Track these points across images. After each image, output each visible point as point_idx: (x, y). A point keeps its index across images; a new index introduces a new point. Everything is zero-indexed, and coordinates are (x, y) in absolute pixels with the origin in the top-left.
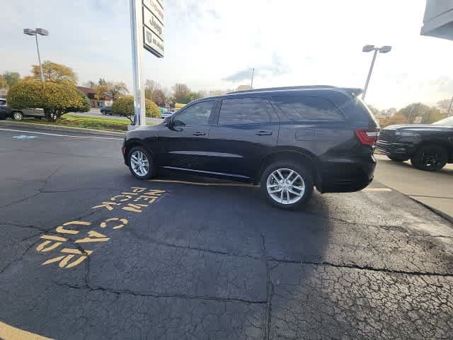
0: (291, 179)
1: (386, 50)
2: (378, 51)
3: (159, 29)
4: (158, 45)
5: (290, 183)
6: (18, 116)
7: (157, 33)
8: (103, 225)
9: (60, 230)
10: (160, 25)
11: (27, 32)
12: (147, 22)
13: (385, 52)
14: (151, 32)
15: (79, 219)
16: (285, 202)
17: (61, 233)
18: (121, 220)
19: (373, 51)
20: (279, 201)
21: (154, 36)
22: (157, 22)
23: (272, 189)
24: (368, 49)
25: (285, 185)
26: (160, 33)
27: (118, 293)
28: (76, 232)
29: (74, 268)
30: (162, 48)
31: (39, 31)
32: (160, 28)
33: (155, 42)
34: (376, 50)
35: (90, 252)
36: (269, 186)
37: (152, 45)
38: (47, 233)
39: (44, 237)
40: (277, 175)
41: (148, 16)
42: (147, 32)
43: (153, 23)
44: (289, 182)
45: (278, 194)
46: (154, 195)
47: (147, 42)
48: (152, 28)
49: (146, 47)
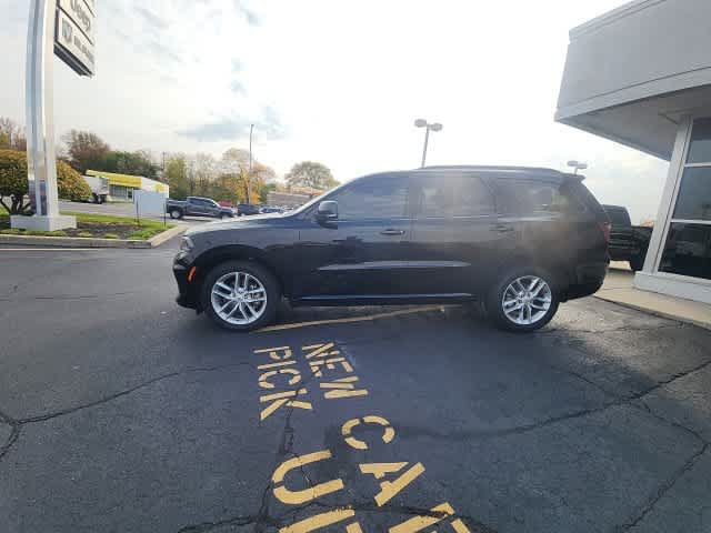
1: (437, 127)
3: (86, 20)
4: (84, 50)
7: (82, 26)
10: (88, 13)
14: (71, 23)
19: (424, 129)
21: (76, 32)
22: (84, 8)
24: (420, 123)
26: (88, 29)
30: (91, 57)
32: (88, 19)
33: (77, 43)
34: (428, 126)
37: (72, 47)
43: (76, 8)
47: (62, 40)
48: (74, 15)
49: (59, 50)
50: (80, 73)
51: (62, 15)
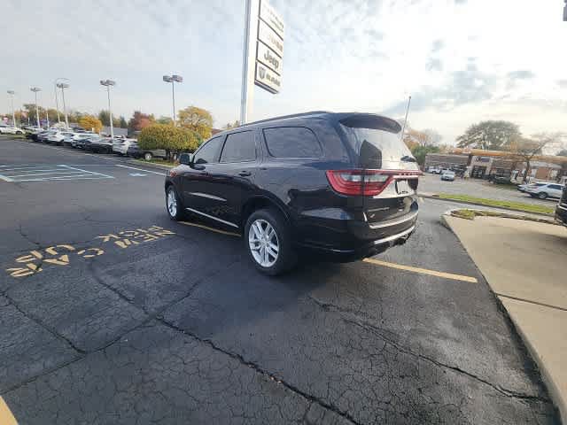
0: (269, 234)
4: (273, 80)
6: (148, 157)
7: (273, 67)
8: (81, 252)
10: (278, 59)
11: (166, 79)
12: (261, 58)
14: (264, 67)
15: (72, 244)
16: (263, 264)
18: (100, 252)
20: (259, 260)
21: (268, 71)
22: (274, 55)
26: (277, 67)
28: (55, 254)
29: (17, 278)
30: (278, 83)
31: (175, 78)
33: (268, 77)
35: (40, 270)
37: (266, 81)
39: (33, 252)
41: (263, 50)
42: (260, 68)
43: (268, 58)
46: (160, 235)
47: (259, 78)
48: (267, 62)
49: (257, 83)
50: (273, 93)
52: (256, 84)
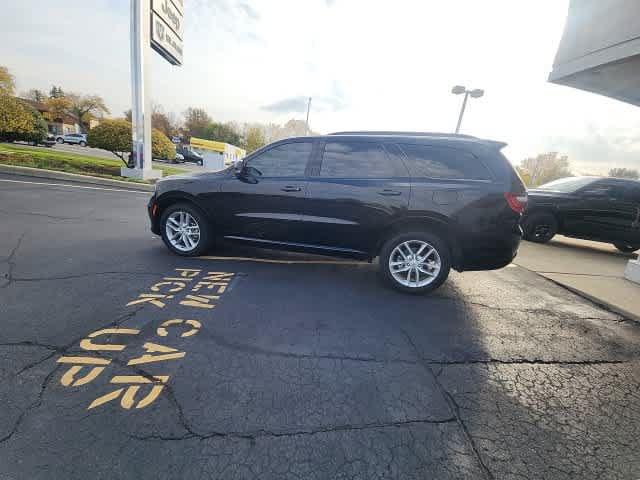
0: (422, 255)
1: (478, 93)
2: (469, 95)
3: (176, 20)
4: (174, 45)
5: (422, 259)
7: (174, 27)
8: (162, 332)
9: (86, 345)
12: (157, 7)
13: (476, 97)
14: (162, 22)
15: (114, 325)
16: (413, 285)
17: (92, 351)
18: (189, 322)
19: (463, 96)
20: (406, 283)
21: (168, 31)
22: (174, 10)
23: (396, 267)
24: (458, 90)
25: (414, 262)
26: (177, 28)
27: (250, 437)
28: (120, 348)
29: (153, 406)
30: (180, 51)
33: (169, 40)
34: (468, 92)
35: (165, 379)
36: (392, 264)
37: (164, 44)
38: (64, 352)
39: (63, 360)
40: (404, 248)
42: (158, 23)
43: (166, 10)
44: (419, 258)
45: (404, 275)
46: (220, 280)
47: (156, 38)
48: (165, 17)
49: (155, 46)
50: (173, 63)
51: (155, 17)
52: (153, 46)
